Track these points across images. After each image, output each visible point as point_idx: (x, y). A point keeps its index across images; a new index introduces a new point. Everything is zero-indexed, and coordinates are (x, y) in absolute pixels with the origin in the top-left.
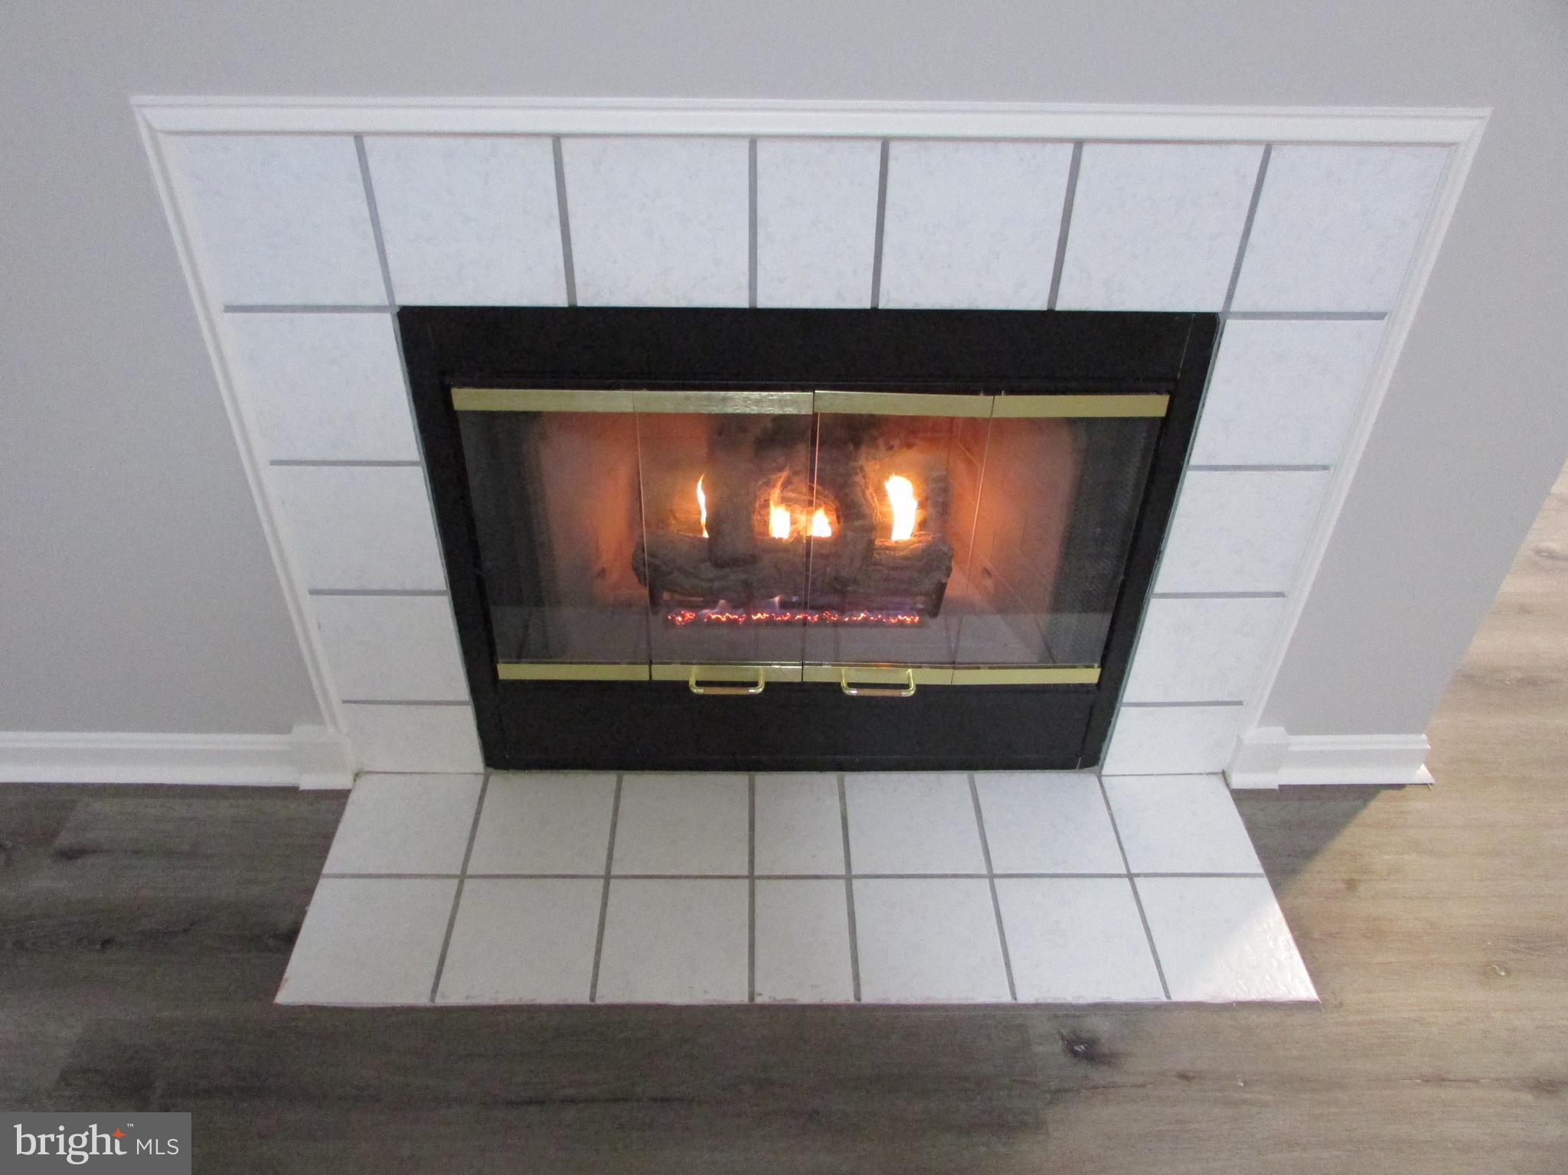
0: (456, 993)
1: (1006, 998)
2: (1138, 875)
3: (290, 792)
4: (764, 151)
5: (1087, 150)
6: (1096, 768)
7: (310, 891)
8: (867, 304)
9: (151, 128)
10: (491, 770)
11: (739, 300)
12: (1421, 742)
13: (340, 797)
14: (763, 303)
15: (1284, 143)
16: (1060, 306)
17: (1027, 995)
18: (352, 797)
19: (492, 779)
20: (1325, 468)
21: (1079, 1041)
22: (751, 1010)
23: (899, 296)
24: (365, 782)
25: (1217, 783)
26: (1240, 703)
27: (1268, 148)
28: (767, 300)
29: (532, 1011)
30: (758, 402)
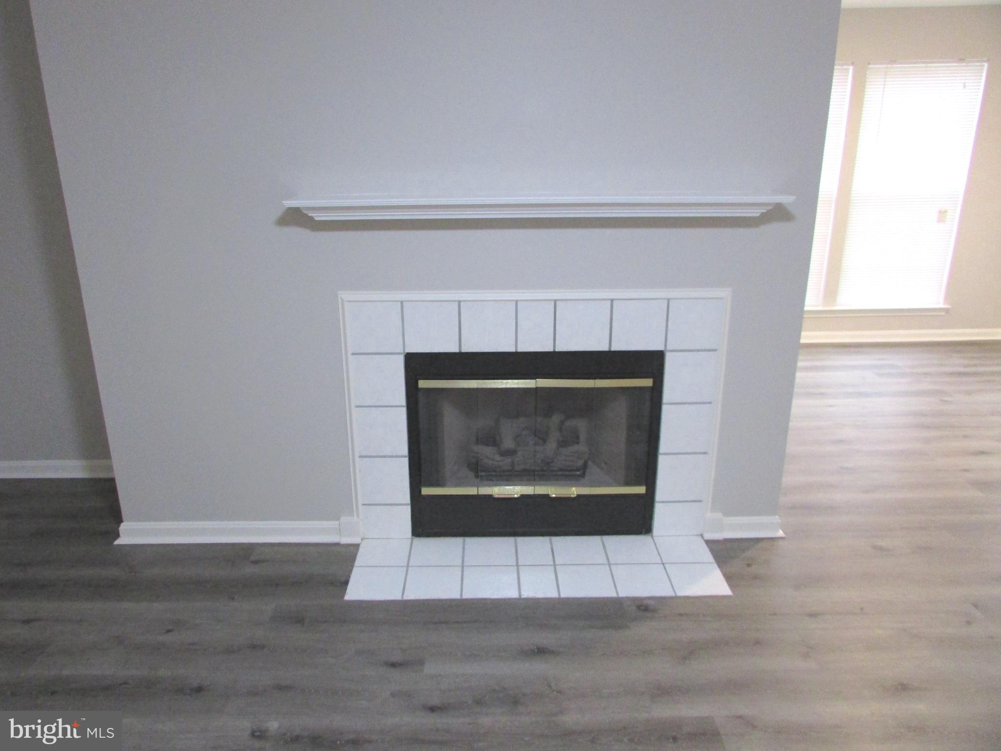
0: (410, 595)
1: (614, 595)
2: (666, 563)
3: (337, 544)
4: (519, 304)
5: (615, 302)
6: (650, 534)
7: (351, 571)
8: (552, 350)
9: (342, 300)
10: (414, 537)
11: (512, 349)
12: (776, 519)
13: (357, 546)
14: (519, 350)
15: (673, 299)
16: (613, 349)
17: (623, 594)
18: (361, 545)
19: (414, 540)
20: (710, 403)
21: (642, 605)
22: (520, 600)
23: (562, 347)
24: (365, 541)
25: (700, 539)
26: (700, 501)
27: (668, 300)
28: (521, 349)
29: (440, 600)
30: (518, 383)
